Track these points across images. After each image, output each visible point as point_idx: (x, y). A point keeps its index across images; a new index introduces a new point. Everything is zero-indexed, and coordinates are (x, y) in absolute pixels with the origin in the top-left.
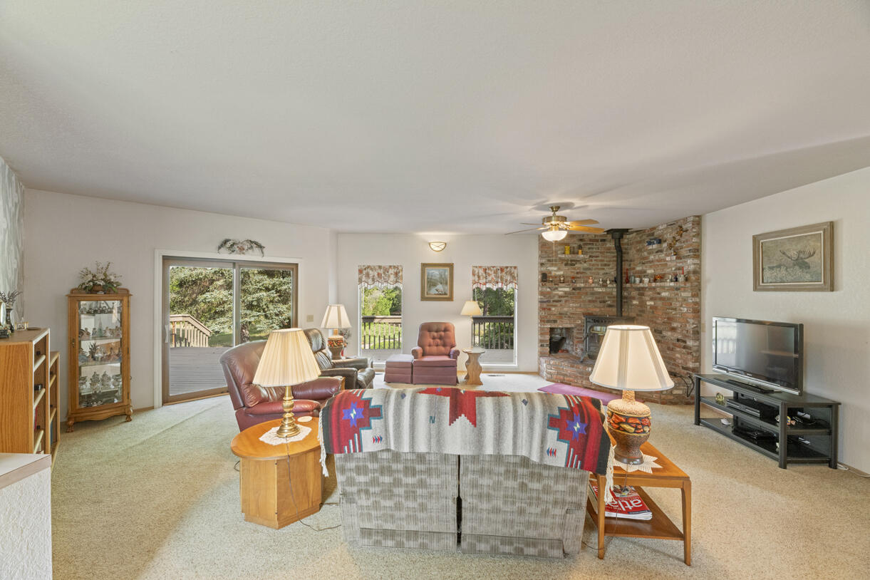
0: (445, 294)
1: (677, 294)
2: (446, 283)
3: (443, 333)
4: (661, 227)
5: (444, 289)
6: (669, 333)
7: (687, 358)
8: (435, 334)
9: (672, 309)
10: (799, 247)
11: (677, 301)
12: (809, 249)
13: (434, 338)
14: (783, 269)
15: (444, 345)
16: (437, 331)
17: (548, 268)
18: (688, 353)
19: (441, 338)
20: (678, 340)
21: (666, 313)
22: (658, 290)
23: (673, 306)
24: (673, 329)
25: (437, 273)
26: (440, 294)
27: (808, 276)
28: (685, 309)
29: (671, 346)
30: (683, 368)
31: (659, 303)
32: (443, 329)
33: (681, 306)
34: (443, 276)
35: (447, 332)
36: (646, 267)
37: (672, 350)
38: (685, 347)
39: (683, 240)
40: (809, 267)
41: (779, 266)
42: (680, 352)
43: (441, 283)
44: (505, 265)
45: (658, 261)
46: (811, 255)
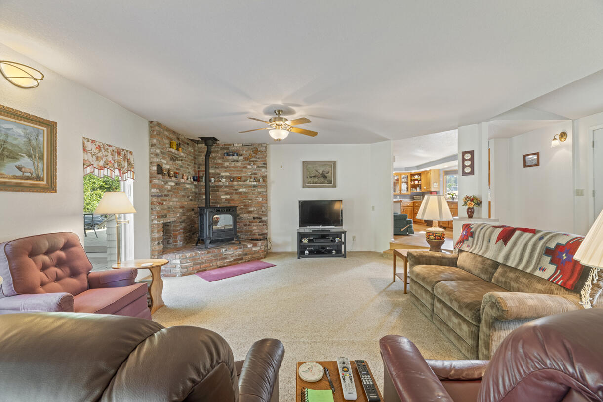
0: (38, 178)
1: (254, 190)
2: (41, 158)
3: (62, 254)
4: (236, 145)
5: (36, 169)
6: (246, 215)
7: (263, 228)
8: (46, 258)
9: (249, 199)
10: (323, 169)
11: (253, 194)
12: (327, 171)
13: (44, 268)
14: (316, 178)
15: (74, 274)
16: (47, 253)
17: (161, 160)
18: (263, 225)
19: (60, 263)
20: (254, 218)
21: (243, 203)
22: (236, 187)
23: (249, 197)
24: (250, 212)
25: (20, 131)
26: (28, 178)
27: (326, 182)
28: (261, 199)
29: (248, 223)
30: (259, 234)
31: (236, 197)
32: (61, 246)
33: (257, 197)
34: (34, 142)
35: (73, 249)
36: (221, 171)
37: (249, 225)
38: (260, 222)
39: (257, 156)
40: (327, 178)
41: (314, 177)
42: (256, 226)
43: (30, 156)
44: (121, 147)
45: (233, 167)
46: (328, 173)
